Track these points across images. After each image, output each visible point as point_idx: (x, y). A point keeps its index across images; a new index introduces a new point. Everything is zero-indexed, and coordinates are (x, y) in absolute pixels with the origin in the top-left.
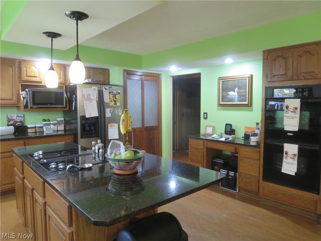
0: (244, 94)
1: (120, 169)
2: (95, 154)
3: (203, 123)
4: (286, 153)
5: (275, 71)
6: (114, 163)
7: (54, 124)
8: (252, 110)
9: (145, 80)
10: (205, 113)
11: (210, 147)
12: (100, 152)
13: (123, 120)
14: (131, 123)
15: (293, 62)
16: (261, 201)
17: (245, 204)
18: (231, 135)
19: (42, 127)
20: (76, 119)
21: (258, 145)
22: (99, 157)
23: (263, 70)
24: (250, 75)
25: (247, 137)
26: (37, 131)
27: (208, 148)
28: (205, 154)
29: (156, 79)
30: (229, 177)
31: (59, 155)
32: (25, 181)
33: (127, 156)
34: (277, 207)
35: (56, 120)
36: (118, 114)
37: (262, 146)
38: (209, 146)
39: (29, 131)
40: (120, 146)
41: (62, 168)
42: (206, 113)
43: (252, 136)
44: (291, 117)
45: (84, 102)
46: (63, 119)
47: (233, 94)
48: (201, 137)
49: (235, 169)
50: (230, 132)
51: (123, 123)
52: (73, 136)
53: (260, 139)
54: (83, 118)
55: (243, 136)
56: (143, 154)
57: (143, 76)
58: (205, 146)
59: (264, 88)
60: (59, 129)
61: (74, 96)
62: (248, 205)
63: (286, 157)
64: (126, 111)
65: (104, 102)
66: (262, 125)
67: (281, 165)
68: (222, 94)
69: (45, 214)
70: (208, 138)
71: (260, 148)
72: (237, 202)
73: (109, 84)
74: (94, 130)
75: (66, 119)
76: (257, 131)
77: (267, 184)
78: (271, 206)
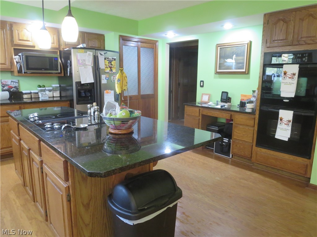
0: (242, 61)
1: (116, 128)
2: (91, 117)
3: (199, 91)
4: (281, 120)
5: (275, 35)
6: (110, 123)
7: (50, 91)
8: (249, 78)
9: (141, 47)
10: (201, 81)
11: (206, 114)
12: (96, 115)
13: (119, 80)
14: (127, 83)
15: (294, 26)
16: (253, 166)
17: (238, 168)
18: (226, 103)
19: (37, 93)
20: (72, 85)
21: (253, 113)
22: (94, 120)
23: (263, 35)
24: (249, 42)
25: (243, 105)
26: (32, 97)
27: (204, 115)
28: (200, 121)
29: (152, 46)
30: (224, 144)
31: (54, 117)
32: (22, 142)
33: (122, 115)
34: (268, 171)
35: (52, 87)
36: (114, 81)
37: (257, 112)
38: (204, 113)
39: (25, 96)
40: (116, 106)
41: (57, 128)
42: (203, 81)
43: (248, 103)
44: (288, 84)
45: (79, 67)
46: (58, 85)
47: (231, 62)
48: (197, 104)
49: (229, 136)
50: (226, 100)
51: (119, 83)
52: (69, 102)
53: (256, 106)
54: (79, 83)
55: (239, 104)
56: (139, 114)
57: (139, 42)
58: (201, 114)
59: (263, 54)
60: (54, 96)
61: (69, 61)
62: (240, 169)
63: (281, 123)
64: (122, 71)
65: (99, 68)
66: (258, 92)
67: (275, 132)
68: (219, 62)
69: (42, 172)
70: (204, 105)
71: (255, 114)
72: (230, 166)
73: (104, 50)
74: (90, 96)
75: (62, 85)
76: (253, 99)
77: (260, 150)
78: (263, 171)
